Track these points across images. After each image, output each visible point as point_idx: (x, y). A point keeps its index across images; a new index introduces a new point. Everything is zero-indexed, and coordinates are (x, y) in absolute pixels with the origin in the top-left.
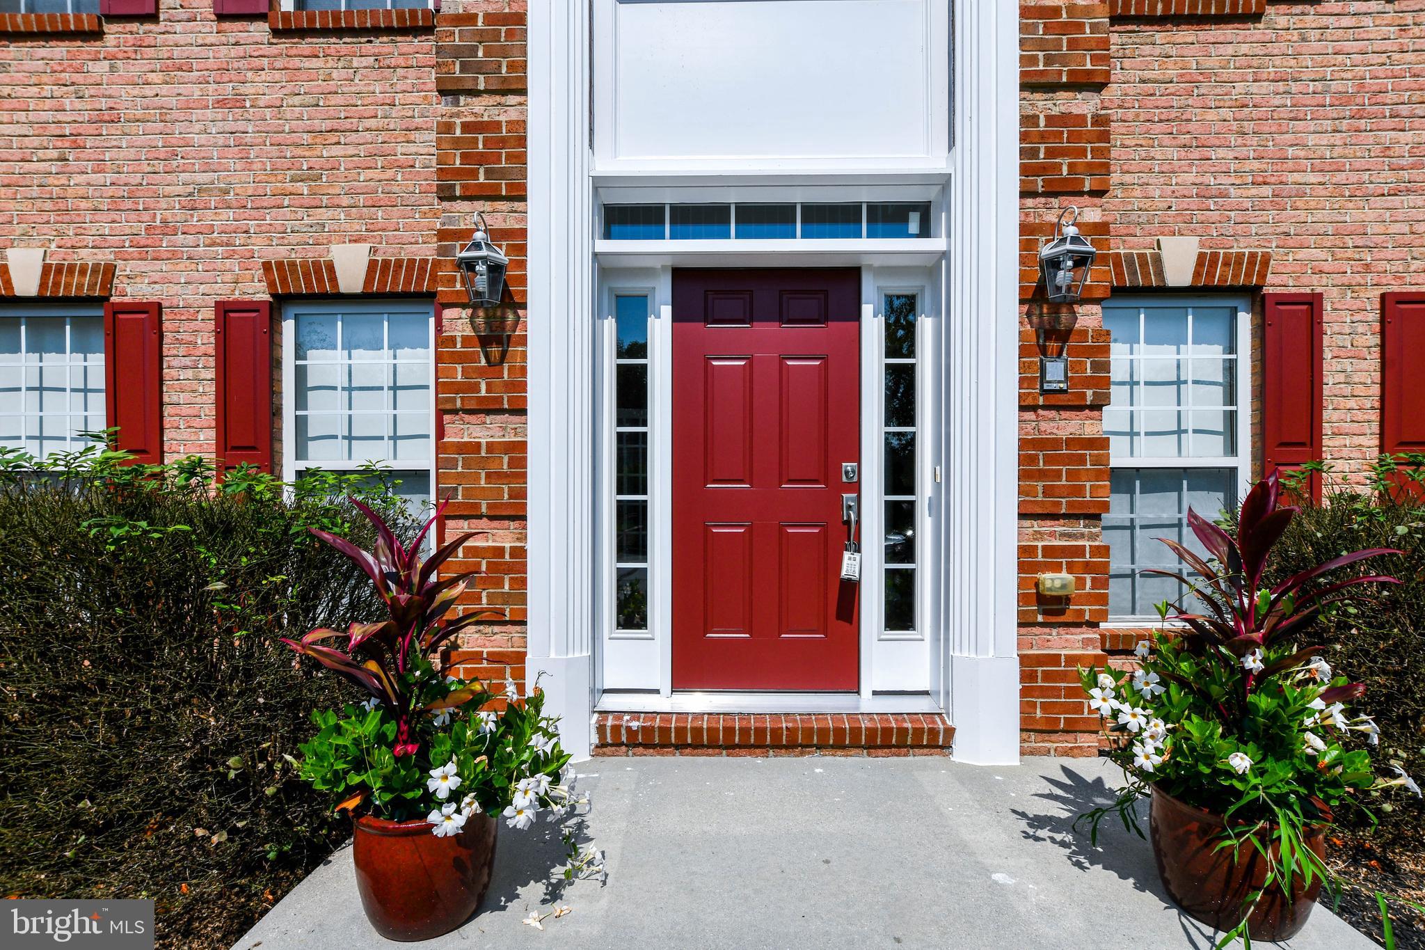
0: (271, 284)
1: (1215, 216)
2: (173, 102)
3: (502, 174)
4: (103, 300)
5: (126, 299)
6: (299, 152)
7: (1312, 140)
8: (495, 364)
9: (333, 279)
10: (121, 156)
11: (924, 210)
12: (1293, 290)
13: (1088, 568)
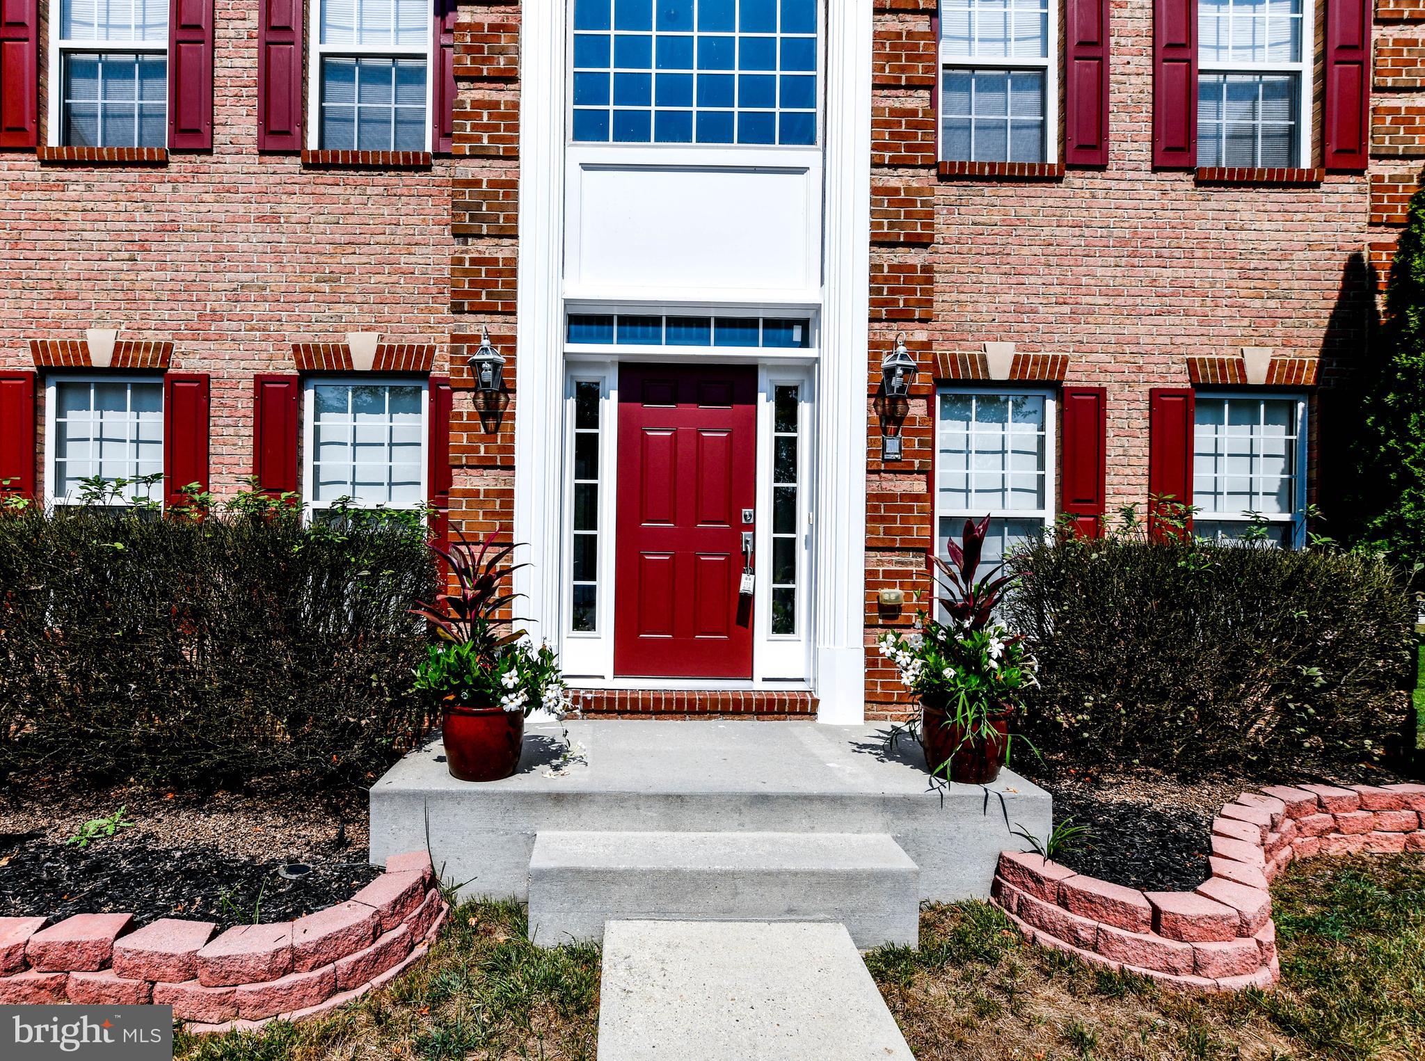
0: (299, 362)
1: (1027, 327)
2: (222, 217)
3: (499, 295)
4: (161, 372)
5: (181, 371)
6: (322, 259)
7: (1099, 272)
8: (491, 433)
9: (349, 359)
10: (180, 257)
11: (805, 324)
12: (1086, 385)
13: (915, 586)
